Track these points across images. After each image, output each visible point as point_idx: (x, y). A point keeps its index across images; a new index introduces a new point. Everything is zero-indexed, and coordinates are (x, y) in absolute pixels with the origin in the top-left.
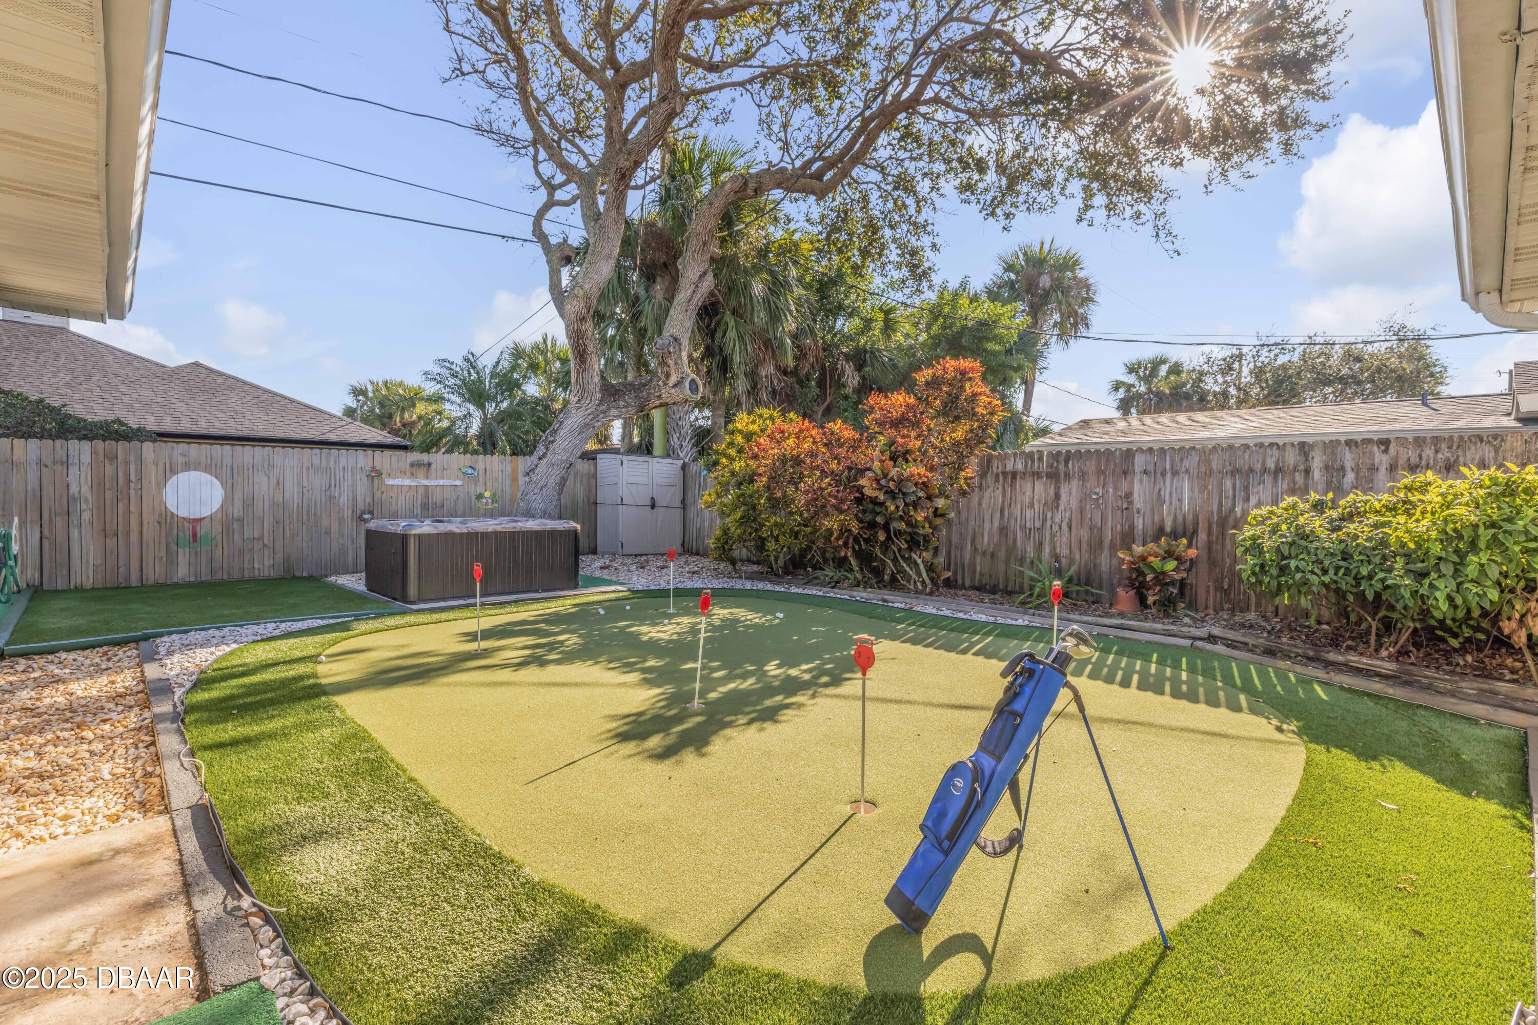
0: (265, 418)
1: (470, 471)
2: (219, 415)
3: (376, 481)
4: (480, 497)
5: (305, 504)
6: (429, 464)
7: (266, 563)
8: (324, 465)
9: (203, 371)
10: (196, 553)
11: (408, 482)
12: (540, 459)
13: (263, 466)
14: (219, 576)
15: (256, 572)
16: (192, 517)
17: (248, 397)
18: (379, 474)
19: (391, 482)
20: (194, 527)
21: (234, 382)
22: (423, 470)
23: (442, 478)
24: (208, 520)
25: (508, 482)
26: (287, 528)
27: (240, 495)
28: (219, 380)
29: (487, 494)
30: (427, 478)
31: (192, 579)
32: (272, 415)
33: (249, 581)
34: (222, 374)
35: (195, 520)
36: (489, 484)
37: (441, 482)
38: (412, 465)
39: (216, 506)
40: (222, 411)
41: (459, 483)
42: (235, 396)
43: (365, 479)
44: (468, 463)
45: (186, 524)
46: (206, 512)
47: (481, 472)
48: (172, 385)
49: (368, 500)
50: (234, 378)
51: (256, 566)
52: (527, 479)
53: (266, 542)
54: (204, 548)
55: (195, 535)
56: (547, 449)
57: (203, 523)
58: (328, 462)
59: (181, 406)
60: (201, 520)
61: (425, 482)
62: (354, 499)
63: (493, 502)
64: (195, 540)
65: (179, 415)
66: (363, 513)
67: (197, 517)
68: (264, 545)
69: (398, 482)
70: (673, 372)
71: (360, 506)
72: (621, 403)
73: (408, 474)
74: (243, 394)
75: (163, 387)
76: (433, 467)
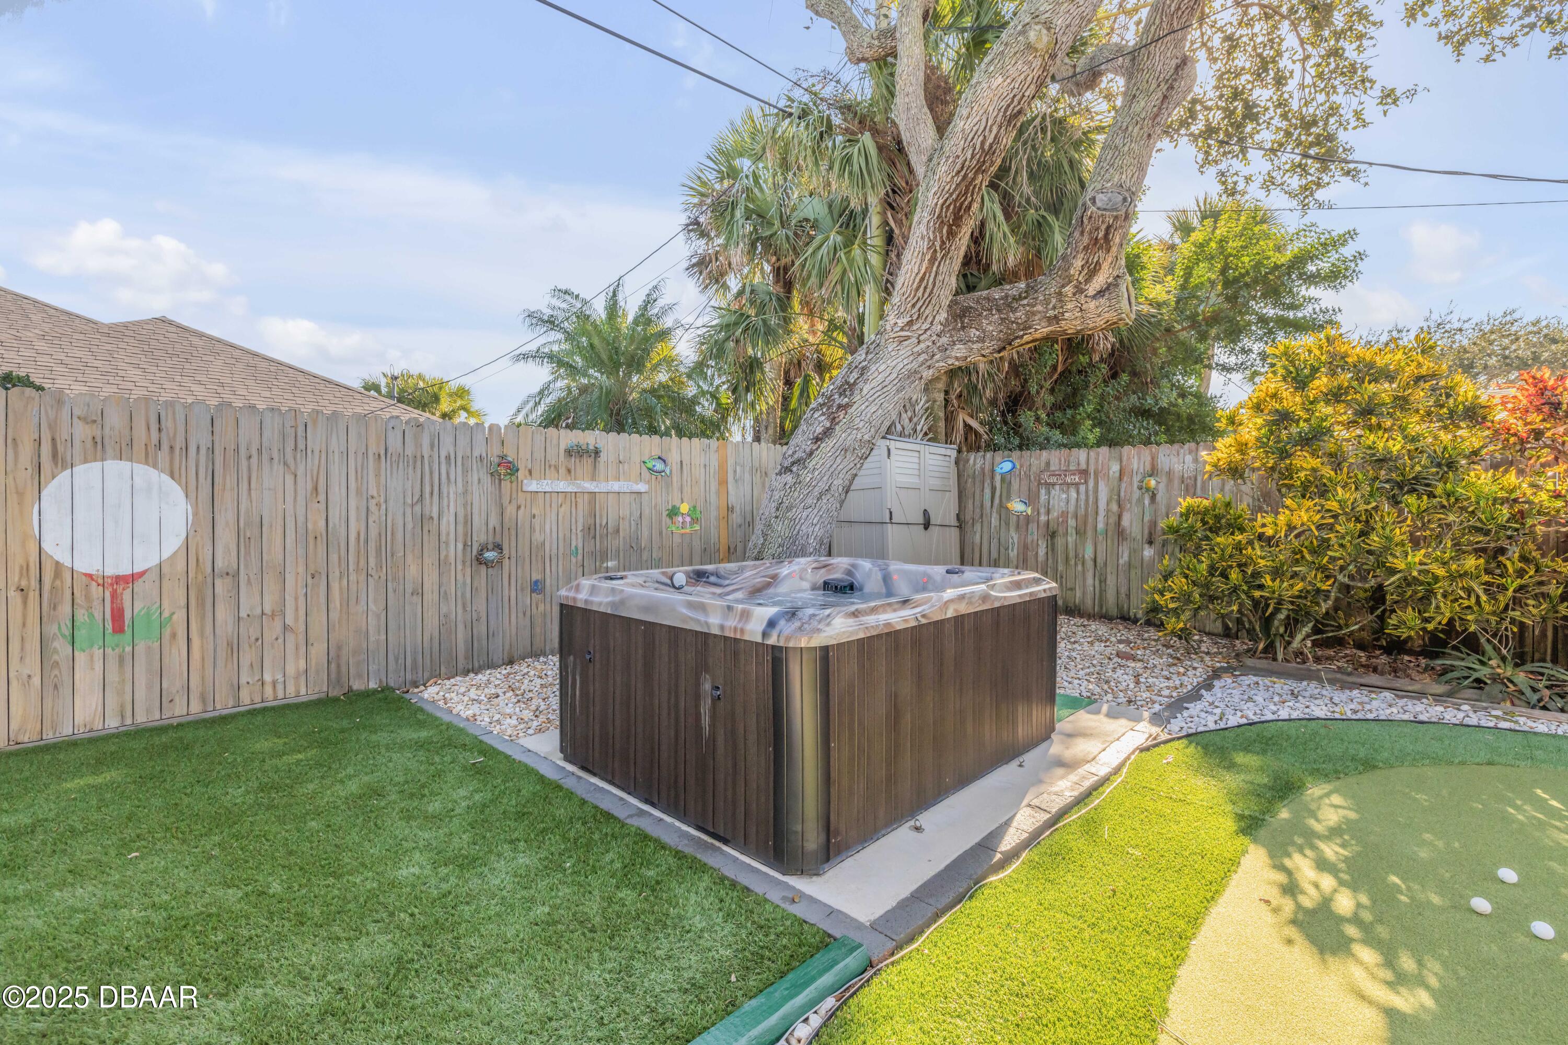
0: (268, 394)
1: (659, 466)
2: (195, 388)
3: (506, 485)
4: (673, 512)
5: (373, 533)
6: (597, 452)
7: (291, 670)
8: (409, 451)
9: (173, 329)
10: (121, 659)
11: (562, 486)
12: (817, 439)
13: (282, 451)
14: (178, 710)
15: (269, 690)
16: (110, 572)
17: (240, 366)
18: (512, 470)
19: (532, 486)
20: (114, 595)
21: (218, 345)
22: (588, 462)
23: (618, 479)
24: (154, 576)
25: (714, 486)
26: (335, 586)
27: (231, 516)
28: (195, 340)
29: (684, 508)
30: (593, 478)
31: (113, 723)
32: (276, 391)
33: (252, 713)
34: (201, 335)
35: (118, 579)
36: (687, 489)
37: (615, 486)
38: (569, 453)
39: (173, 543)
40: (200, 383)
41: (642, 487)
42: (220, 363)
43: (487, 479)
44: (656, 452)
45: (96, 592)
46: (146, 560)
47: (676, 468)
48: (122, 345)
49: (494, 521)
50: (219, 341)
51: (268, 678)
52: (789, 478)
53: (289, 621)
54: (140, 648)
55: (118, 616)
56: (833, 420)
57: (139, 585)
58: (418, 445)
59: (133, 373)
60: (133, 578)
61: (589, 486)
62: (468, 521)
63: (694, 521)
64: (119, 628)
65: (130, 386)
66: (483, 548)
67: (125, 570)
68: (285, 627)
69: (546, 485)
70: (1105, 266)
71: (480, 537)
72: (974, 333)
73: (562, 471)
74: (233, 361)
75: (109, 347)
76: (603, 456)
